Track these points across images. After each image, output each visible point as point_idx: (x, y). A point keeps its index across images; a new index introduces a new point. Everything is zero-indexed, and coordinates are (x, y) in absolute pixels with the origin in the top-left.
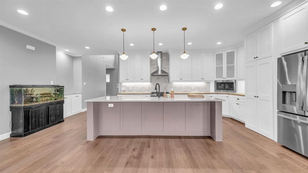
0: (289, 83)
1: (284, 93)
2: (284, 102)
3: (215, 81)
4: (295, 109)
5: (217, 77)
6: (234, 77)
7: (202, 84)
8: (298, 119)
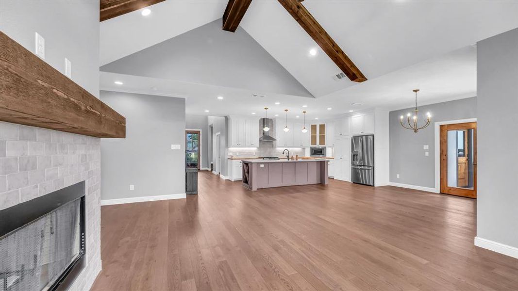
0: (355, 150)
1: (354, 155)
2: (354, 160)
3: (311, 147)
4: (358, 163)
5: (312, 144)
6: (324, 144)
7: (298, 149)
8: (359, 167)
